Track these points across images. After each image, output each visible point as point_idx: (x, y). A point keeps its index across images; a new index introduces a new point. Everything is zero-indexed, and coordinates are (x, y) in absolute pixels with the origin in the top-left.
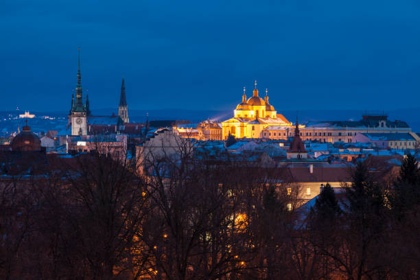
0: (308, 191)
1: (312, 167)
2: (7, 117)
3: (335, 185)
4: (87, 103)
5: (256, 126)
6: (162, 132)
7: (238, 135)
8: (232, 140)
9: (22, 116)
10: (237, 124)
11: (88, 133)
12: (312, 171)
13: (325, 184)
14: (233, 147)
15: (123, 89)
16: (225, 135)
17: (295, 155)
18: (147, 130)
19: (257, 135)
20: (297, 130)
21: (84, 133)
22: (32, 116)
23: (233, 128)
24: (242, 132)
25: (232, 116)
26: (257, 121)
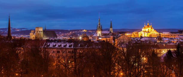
0: (163, 51)
1: (164, 45)
2: (79, 31)
3: (171, 50)
4: (101, 27)
5: (148, 33)
6: (122, 35)
7: (143, 36)
8: (141, 37)
9: (83, 31)
10: (143, 33)
11: (102, 35)
12: (164, 46)
13: (168, 49)
14: (142, 39)
15: (111, 23)
16: (139, 36)
17: (159, 41)
18: (118, 35)
19: (148, 36)
20: (160, 35)
21: (101, 35)
22: (86, 31)
23: (142, 34)
24: (144, 35)
25: (142, 31)
26: (148, 32)
